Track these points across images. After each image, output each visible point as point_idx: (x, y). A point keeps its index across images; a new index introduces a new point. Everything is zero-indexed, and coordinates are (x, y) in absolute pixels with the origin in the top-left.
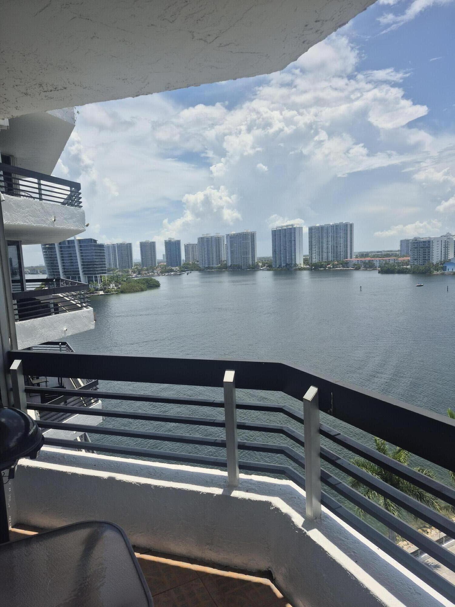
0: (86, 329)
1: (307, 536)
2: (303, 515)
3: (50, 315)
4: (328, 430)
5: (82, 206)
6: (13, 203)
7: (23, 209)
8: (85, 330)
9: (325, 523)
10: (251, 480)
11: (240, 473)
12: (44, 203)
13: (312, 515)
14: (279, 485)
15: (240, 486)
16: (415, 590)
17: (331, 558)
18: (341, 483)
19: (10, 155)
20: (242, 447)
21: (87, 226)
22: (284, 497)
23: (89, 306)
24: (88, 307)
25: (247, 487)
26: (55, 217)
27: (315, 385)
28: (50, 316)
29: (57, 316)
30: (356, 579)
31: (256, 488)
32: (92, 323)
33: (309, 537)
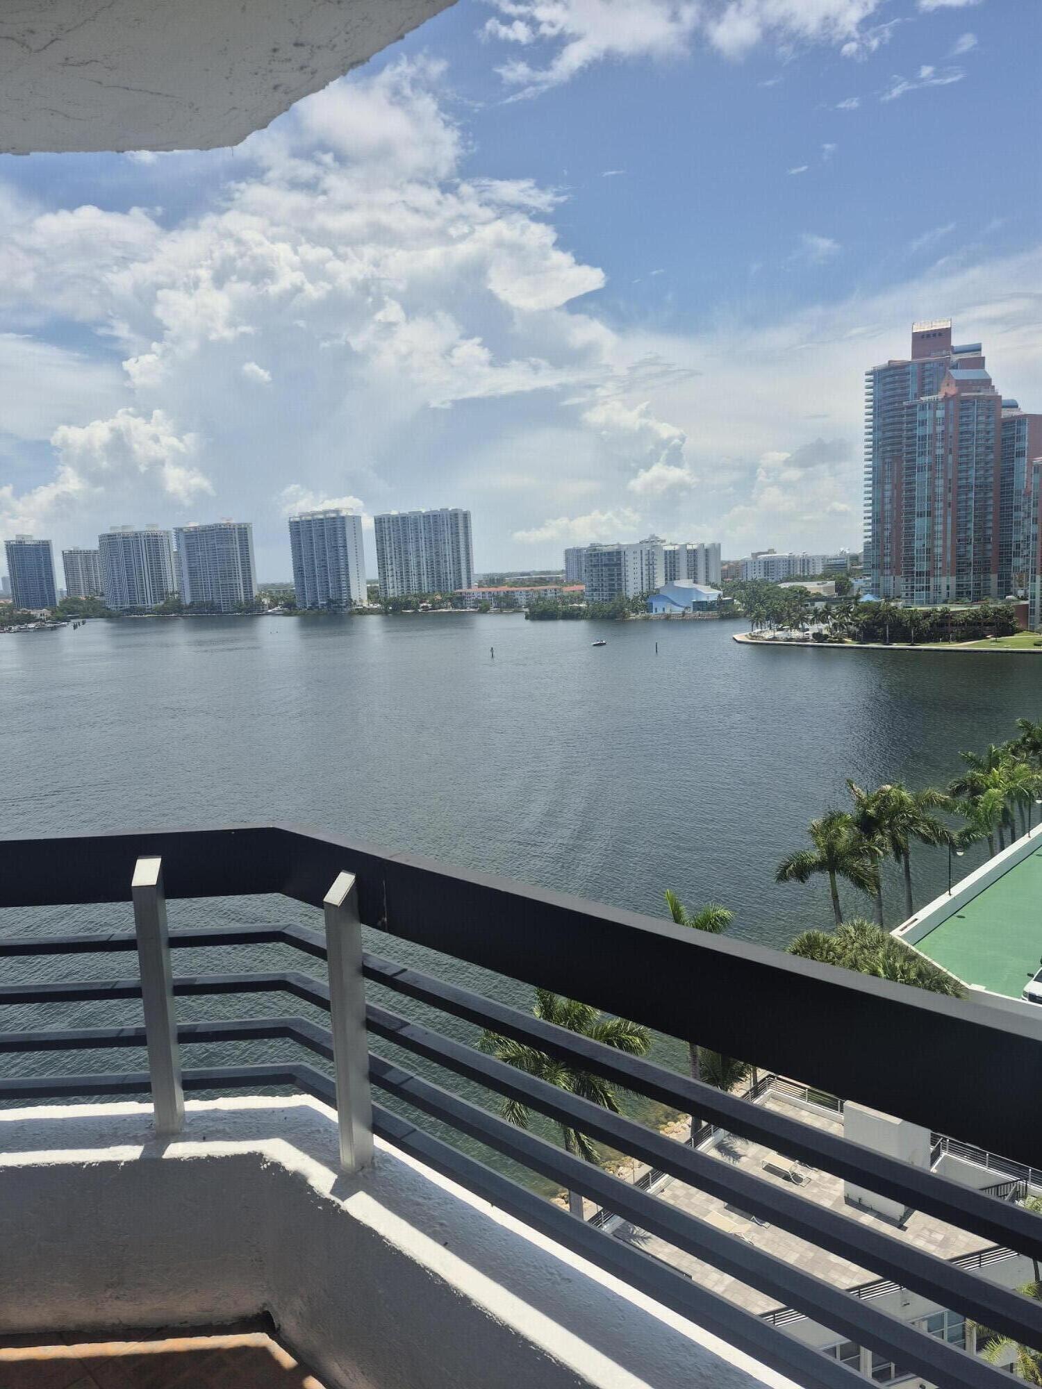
1: (343, 1211)
2: (335, 1165)
4: (381, 964)
9: (383, 1174)
10: (216, 1111)
11: (187, 1099)
13: (354, 1164)
14: (283, 1110)
15: (187, 1130)
16: (560, 1275)
17: (394, 1249)
18: (412, 1077)
20: (187, 1036)
22: (293, 1135)
25: (205, 1129)
27: (349, 870)
30: (445, 1281)
31: (227, 1129)
33: (346, 1214)
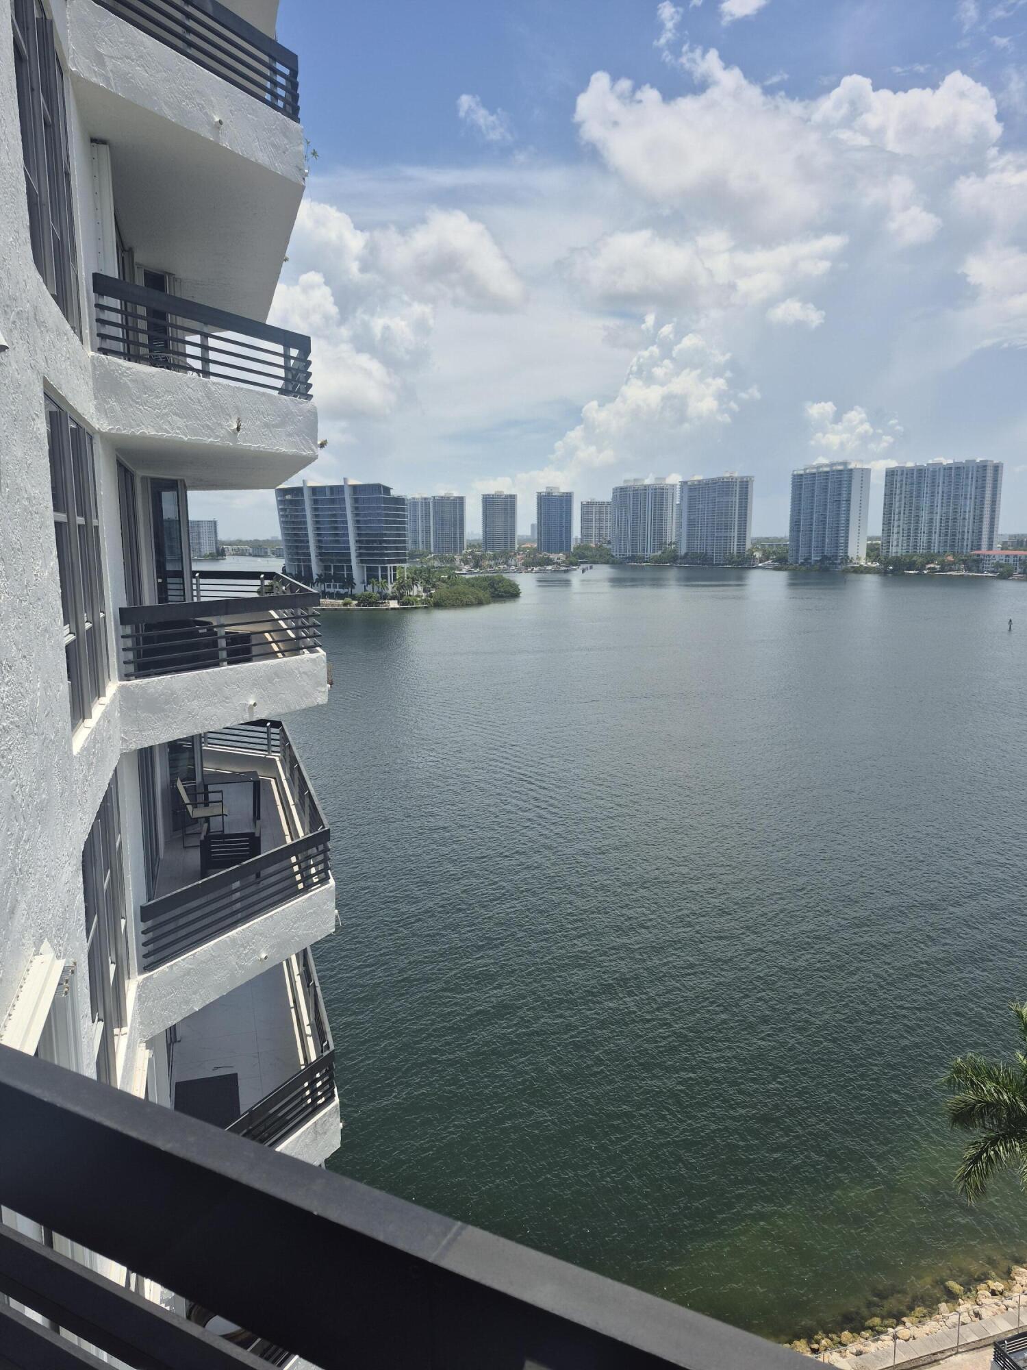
0: (306, 703)
3: (217, 665)
5: (312, 396)
6: (132, 381)
7: (157, 397)
8: (304, 706)
12: (214, 383)
19: (167, 273)
21: (322, 445)
23: (320, 646)
24: (318, 648)
26: (239, 420)
28: (216, 669)
29: (231, 670)
32: (323, 690)
